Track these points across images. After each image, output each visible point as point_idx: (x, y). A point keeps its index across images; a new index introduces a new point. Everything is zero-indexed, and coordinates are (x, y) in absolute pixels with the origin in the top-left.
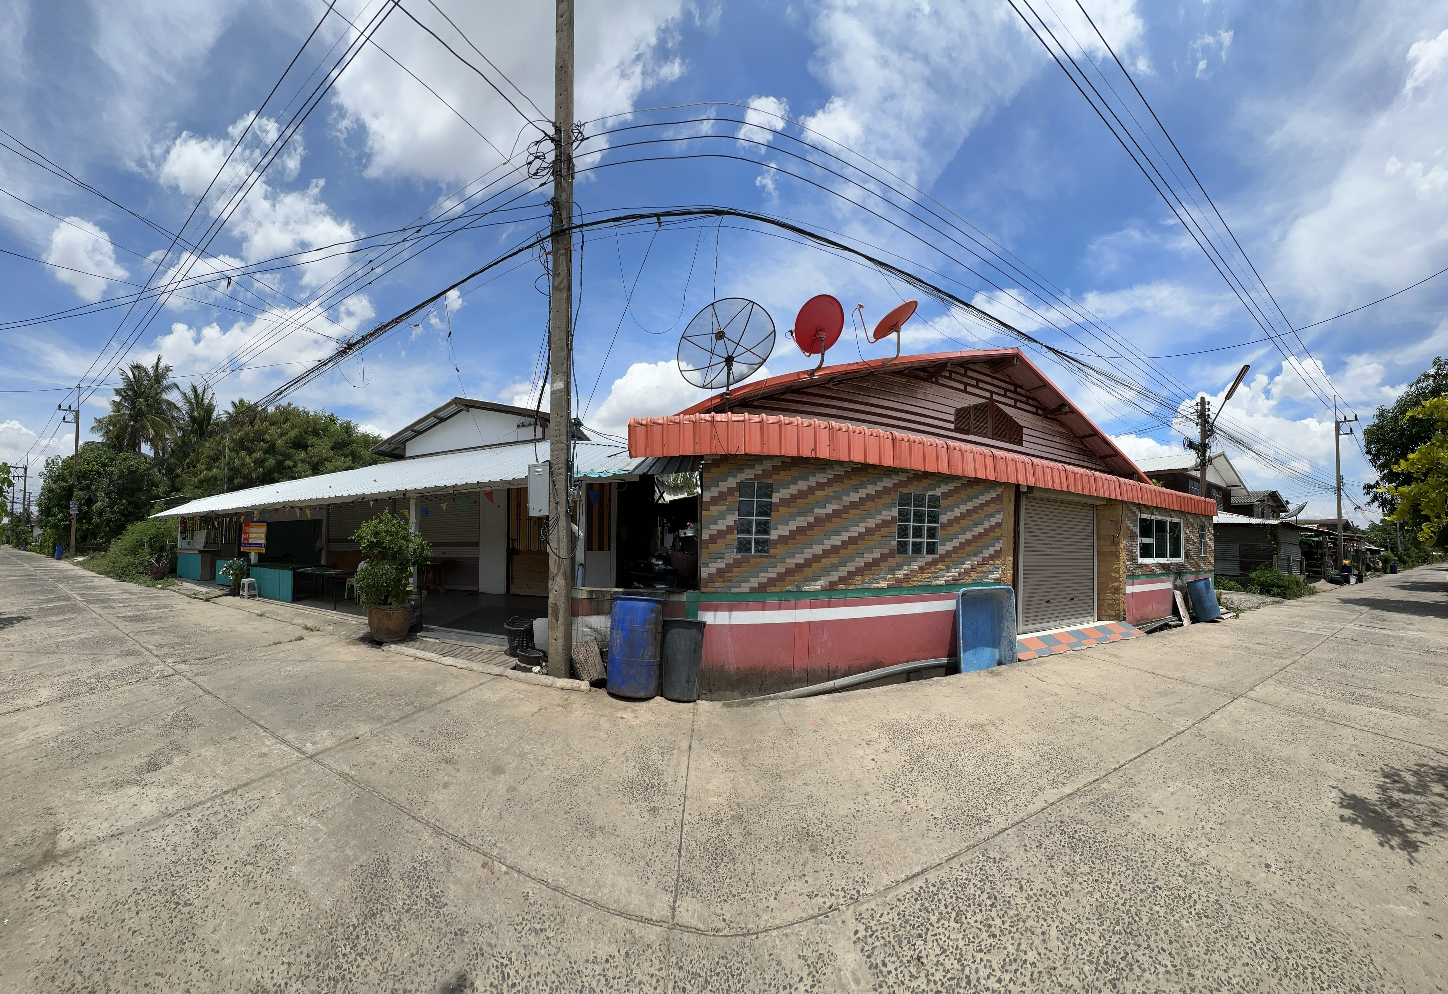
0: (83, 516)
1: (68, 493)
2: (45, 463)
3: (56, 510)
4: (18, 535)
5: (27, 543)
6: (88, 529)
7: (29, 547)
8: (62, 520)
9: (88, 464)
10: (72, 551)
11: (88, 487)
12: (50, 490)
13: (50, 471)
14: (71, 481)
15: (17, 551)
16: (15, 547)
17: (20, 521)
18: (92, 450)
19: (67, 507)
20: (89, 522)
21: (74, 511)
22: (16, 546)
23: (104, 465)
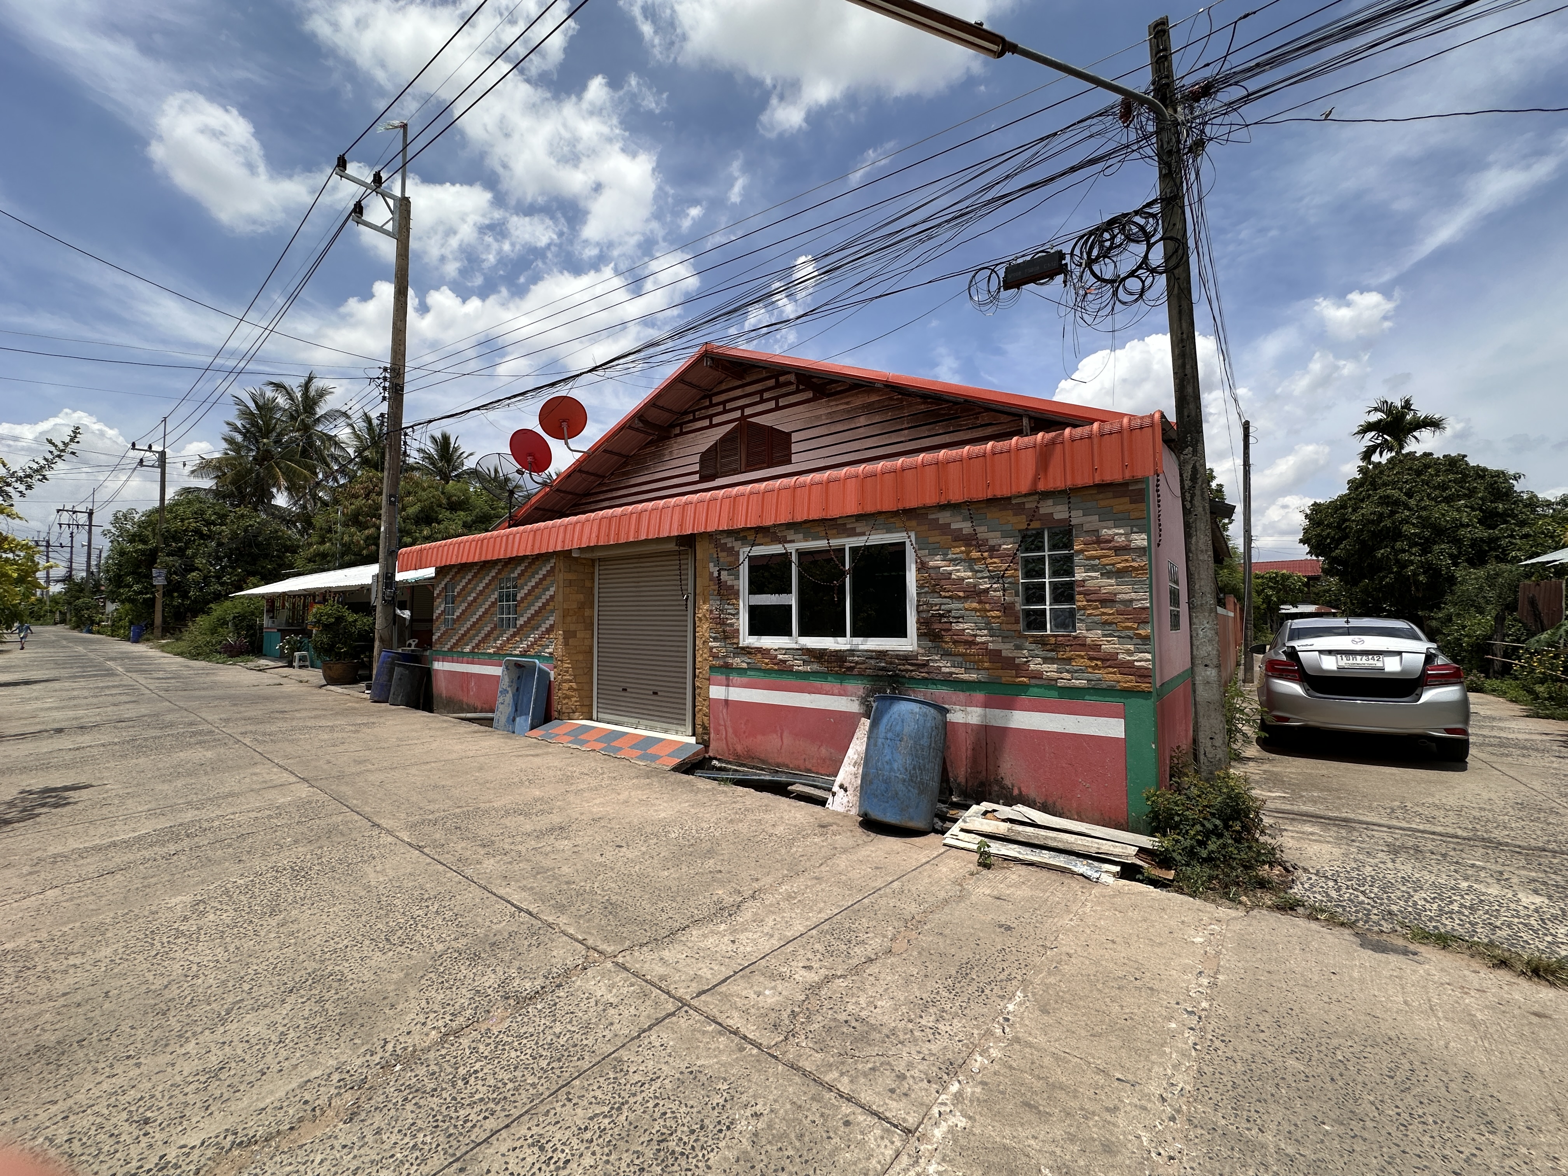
0: (171, 589)
1: (151, 558)
2: (112, 518)
3: (130, 579)
4: (78, 611)
5: (93, 623)
6: (182, 604)
7: (95, 628)
8: (141, 593)
9: (182, 520)
10: (158, 632)
11: (180, 552)
12: (122, 553)
13: (121, 529)
14: (153, 543)
15: (76, 634)
16: (74, 628)
17: (82, 590)
18: (189, 502)
19: (149, 576)
20: (185, 595)
21: (159, 581)
22: (77, 627)
23: (208, 523)
